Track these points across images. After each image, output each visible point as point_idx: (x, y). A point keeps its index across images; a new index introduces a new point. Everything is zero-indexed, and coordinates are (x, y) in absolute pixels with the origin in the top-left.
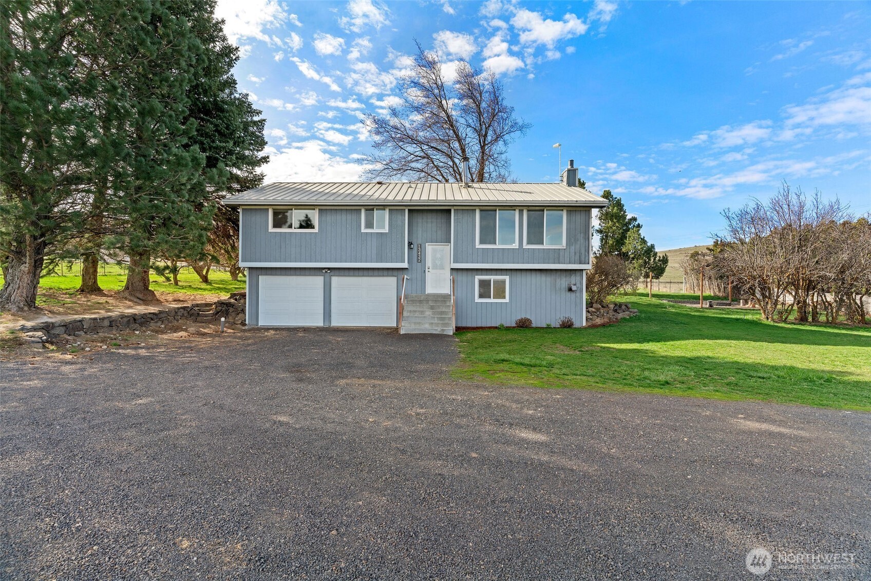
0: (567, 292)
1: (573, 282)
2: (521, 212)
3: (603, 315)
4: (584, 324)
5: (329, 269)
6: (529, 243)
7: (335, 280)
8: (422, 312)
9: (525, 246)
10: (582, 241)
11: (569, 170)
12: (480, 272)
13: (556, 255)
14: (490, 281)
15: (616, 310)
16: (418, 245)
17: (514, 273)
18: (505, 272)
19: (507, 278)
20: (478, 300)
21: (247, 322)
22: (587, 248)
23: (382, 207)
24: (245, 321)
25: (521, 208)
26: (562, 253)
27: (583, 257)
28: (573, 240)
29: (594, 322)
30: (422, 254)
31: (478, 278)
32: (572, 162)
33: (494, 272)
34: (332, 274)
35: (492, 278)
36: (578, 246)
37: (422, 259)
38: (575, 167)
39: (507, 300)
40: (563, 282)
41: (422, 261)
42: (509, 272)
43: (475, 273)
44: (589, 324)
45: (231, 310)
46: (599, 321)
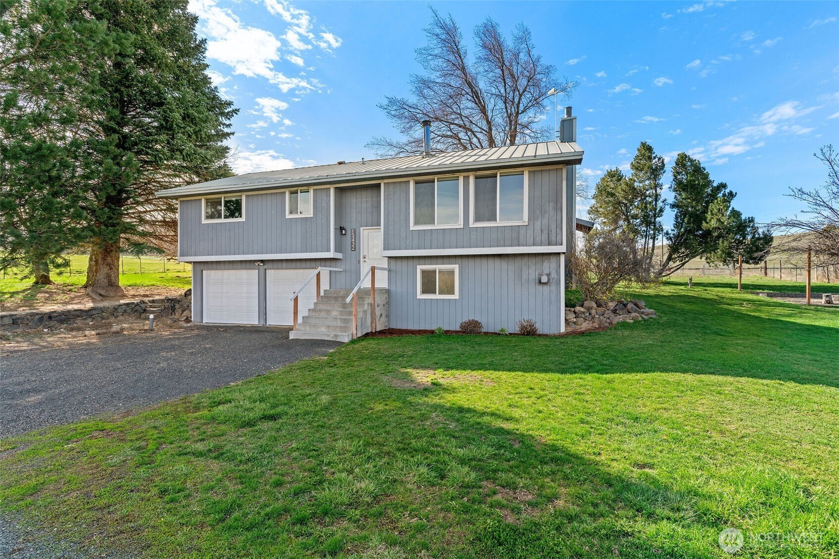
0: (537, 285)
1: (546, 271)
2: (466, 178)
3: (593, 318)
4: (563, 330)
5: (262, 261)
6: (477, 219)
7: (271, 273)
8: (328, 312)
9: (472, 224)
10: (552, 213)
11: (563, 121)
12: (422, 261)
13: (515, 235)
14: (435, 271)
15: (616, 310)
16: (351, 230)
17: (465, 261)
18: (453, 260)
19: (456, 267)
20: (420, 296)
21: (192, 319)
22: (559, 222)
23: (305, 186)
24: (191, 318)
25: (466, 174)
26: (522, 232)
27: (554, 234)
28: (538, 213)
29: (578, 327)
30: (357, 241)
31: (420, 268)
32: (569, 110)
33: (440, 261)
34: (266, 267)
35: (437, 267)
36: (545, 221)
37: (357, 247)
38: (573, 115)
39: (456, 296)
40: (531, 271)
41: (357, 249)
42: (459, 260)
43: (416, 261)
44: (570, 329)
45: (177, 306)
46: (585, 326)
